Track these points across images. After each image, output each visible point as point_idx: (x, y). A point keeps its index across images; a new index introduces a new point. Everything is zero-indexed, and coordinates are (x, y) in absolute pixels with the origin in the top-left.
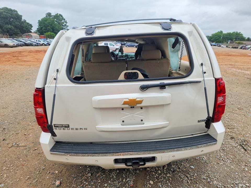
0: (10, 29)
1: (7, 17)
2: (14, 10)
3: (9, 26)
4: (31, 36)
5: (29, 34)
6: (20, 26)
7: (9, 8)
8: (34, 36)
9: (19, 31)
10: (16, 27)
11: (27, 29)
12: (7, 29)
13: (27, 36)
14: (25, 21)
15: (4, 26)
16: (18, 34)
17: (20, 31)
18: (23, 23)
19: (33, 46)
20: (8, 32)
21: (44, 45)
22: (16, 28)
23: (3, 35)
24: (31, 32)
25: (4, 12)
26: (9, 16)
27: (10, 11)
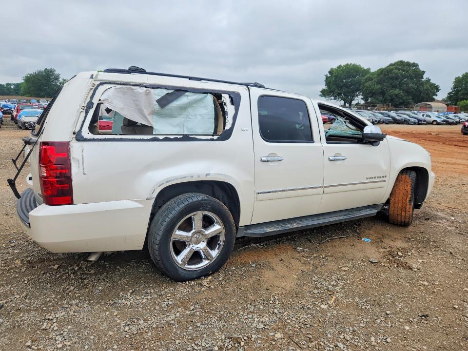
0: (397, 95)
1: (398, 76)
2: (414, 63)
3: (397, 91)
4: (431, 107)
5: (427, 104)
6: (415, 90)
7: (406, 61)
8: (436, 108)
9: (410, 99)
10: (407, 92)
11: (427, 94)
12: (391, 96)
13: (423, 107)
14: (428, 80)
15: (387, 92)
16: (409, 103)
17: (412, 99)
18: (422, 84)
19: (408, 124)
20: (392, 100)
21: (435, 123)
22: (406, 94)
23: (382, 106)
24: (433, 100)
25: (396, 68)
26: (402, 74)
27: (407, 65)
